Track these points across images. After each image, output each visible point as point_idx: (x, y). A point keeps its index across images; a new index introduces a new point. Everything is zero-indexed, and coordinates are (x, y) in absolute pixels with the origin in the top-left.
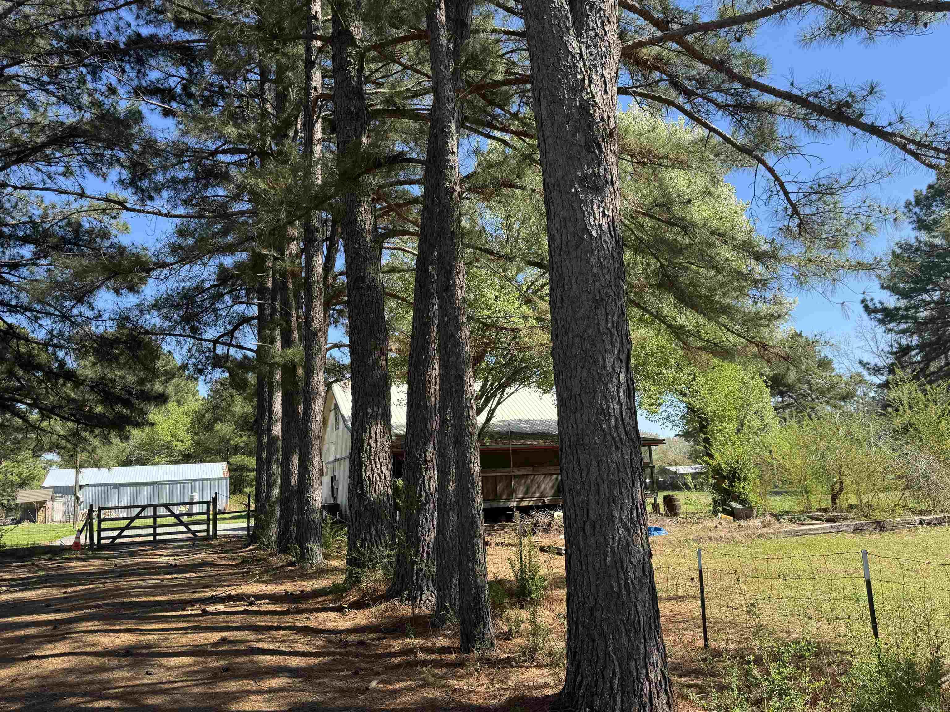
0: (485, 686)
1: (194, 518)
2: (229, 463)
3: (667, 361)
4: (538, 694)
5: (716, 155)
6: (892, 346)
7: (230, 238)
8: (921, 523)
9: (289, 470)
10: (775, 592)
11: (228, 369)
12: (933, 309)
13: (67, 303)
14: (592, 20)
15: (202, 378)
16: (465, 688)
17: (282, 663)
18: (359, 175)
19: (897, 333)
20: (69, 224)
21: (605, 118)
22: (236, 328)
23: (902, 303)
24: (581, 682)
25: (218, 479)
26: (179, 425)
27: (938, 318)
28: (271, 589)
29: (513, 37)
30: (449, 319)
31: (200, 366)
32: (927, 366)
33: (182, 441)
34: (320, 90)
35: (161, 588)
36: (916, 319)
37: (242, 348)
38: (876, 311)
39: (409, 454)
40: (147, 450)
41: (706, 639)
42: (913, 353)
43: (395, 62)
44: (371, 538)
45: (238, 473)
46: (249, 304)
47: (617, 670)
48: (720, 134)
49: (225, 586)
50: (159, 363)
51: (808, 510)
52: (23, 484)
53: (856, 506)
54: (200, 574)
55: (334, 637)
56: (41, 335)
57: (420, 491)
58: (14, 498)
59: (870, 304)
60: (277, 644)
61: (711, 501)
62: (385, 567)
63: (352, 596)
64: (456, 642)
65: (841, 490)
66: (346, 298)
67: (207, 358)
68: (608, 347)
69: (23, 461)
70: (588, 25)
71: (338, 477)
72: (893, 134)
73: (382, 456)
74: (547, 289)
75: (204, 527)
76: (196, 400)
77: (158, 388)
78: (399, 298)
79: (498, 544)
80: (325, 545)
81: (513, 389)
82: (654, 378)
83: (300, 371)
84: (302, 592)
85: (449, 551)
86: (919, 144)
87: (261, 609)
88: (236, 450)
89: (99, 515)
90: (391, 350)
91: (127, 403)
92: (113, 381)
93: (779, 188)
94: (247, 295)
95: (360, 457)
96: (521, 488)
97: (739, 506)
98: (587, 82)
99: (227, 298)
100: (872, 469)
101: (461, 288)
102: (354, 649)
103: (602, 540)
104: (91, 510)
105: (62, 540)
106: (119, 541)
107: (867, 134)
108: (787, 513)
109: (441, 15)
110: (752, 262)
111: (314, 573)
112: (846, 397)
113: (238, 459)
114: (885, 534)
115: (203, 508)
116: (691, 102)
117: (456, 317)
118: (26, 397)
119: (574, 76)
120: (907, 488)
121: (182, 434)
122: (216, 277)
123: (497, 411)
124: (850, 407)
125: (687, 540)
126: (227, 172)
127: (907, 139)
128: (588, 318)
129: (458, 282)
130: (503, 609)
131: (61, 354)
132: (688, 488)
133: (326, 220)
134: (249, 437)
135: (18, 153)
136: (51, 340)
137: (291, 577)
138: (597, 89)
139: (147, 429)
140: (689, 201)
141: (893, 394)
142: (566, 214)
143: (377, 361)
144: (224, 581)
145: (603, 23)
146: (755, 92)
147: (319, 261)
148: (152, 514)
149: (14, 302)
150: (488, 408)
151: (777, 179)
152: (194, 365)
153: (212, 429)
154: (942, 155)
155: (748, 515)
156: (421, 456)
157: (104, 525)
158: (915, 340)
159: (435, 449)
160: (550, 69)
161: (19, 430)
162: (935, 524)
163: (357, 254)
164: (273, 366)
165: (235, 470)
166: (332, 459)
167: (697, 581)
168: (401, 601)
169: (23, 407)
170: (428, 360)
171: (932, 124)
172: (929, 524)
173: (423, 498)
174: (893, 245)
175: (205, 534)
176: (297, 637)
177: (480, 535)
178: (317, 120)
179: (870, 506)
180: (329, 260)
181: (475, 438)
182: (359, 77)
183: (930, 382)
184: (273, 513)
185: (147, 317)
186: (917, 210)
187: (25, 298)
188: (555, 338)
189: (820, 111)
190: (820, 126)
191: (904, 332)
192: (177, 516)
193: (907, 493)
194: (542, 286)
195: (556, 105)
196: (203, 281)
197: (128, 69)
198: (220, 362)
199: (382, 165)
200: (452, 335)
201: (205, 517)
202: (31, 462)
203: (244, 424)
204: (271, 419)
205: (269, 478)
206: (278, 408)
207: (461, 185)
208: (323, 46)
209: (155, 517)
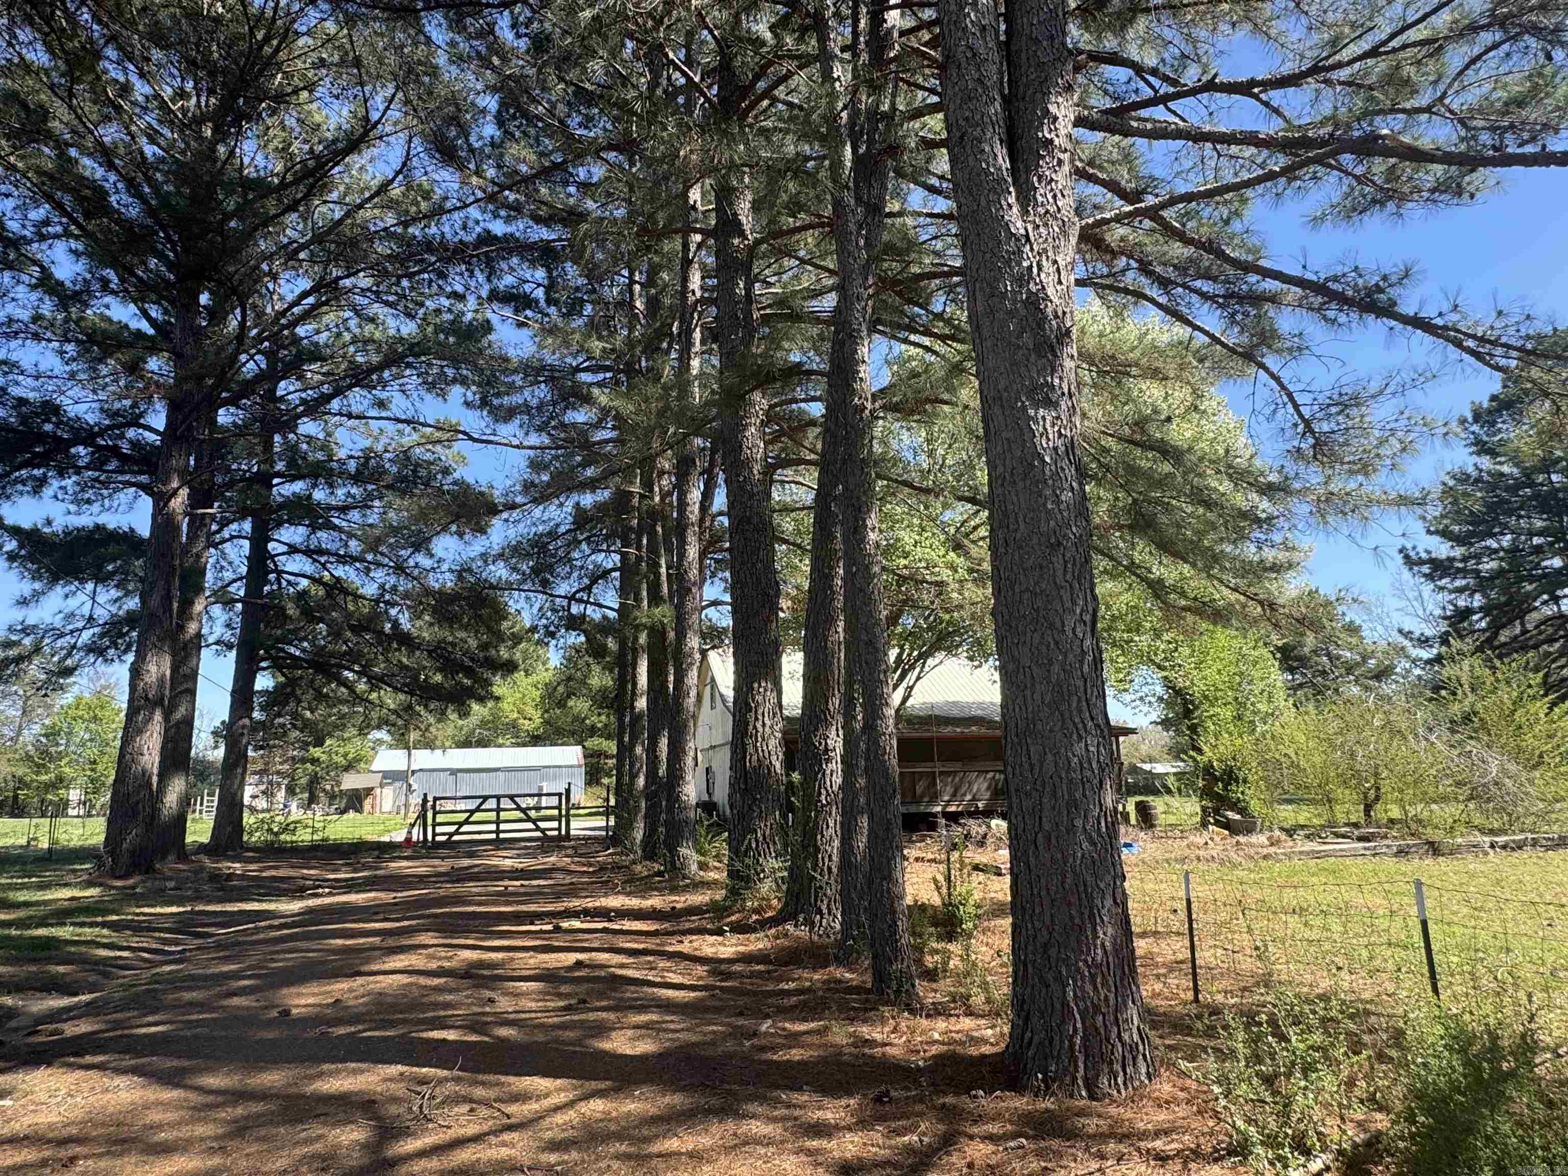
1: (544, 813)
2: (584, 747)
3: (1139, 625)
4: (973, 1051)
5: (1201, 361)
6: (1444, 608)
7: (590, 472)
8: (1492, 846)
9: (656, 757)
10: (1289, 932)
11: (585, 632)
12: (1502, 559)
13: (403, 552)
14: (1042, 193)
15: (554, 642)
16: (878, 1039)
18: (747, 392)
19: (1451, 592)
20: (407, 459)
21: (1060, 314)
22: (594, 582)
23: (1458, 552)
24: (1032, 1038)
25: (572, 767)
26: (527, 700)
27: (1509, 571)
28: (634, 903)
30: (858, 569)
31: (552, 629)
32: (1496, 635)
33: (530, 719)
34: (698, 294)
35: (506, 896)
36: (1478, 572)
37: (601, 606)
38: (1421, 562)
39: (806, 741)
40: (489, 729)
41: (1196, 991)
42: (1475, 617)
43: (791, 256)
44: (757, 845)
45: (595, 760)
46: (609, 552)
47: (1079, 1025)
48: (1206, 333)
49: (580, 897)
50: (505, 624)
51: (1332, 824)
52: (348, 768)
53: (1400, 821)
54: (550, 882)
55: (717, 967)
56: (370, 590)
57: (820, 788)
58: (339, 784)
59: (1412, 554)
60: (644, 972)
61: (1199, 810)
62: (776, 883)
63: (735, 917)
64: (868, 980)
65: (1377, 798)
66: (727, 545)
67: (560, 618)
68: (1068, 604)
69: (349, 739)
70: (1035, 199)
71: (715, 768)
72: (1445, 328)
73: (771, 743)
74: (983, 532)
75: (555, 824)
76: (547, 670)
77: (504, 654)
79: (917, 859)
80: (700, 851)
81: (937, 661)
82: (1123, 646)
83: (672, 635)
84: (673, 908)
86: (1482, 340)
87: (624, 928)
88: (593, 731)
89: (434, 807)
90: (782, 610)
91: (469, 672)
92: (453, 645)
93: (1285, 399)
94: (608, 541)
95: (744, 746)
96: (948, 788)
97: (1238, 817)
98: (1035, 270)
99: (584, 546)
100: (1421, 771)
101: (873, 529)
102: (738, 983)
103: (1059, 856)
104: (425, 801)
105: (392, 835)
106: (456, 838)
107: (1409, 328)
108: (1303, 827)
110: (1254, 496)
111: (688, 886)
112: (1381, 674)
113: (594, 743)
114: (1441, 859)
115: (554, 801)
116: (1167, 293)
117: (867, 567)
118: (353, 663)
119: (1019, 264)
120: (1471, 798)
121: (530, 710)
122: (572, 520)
123: (916, 688)
124: (1387, 688)
125: (1167, 861)
126: (589, 393)
127: (1465, 334)
128: (1041, 567)
129: (869, 523)
131: (393, 612)
132: (1169, 792)
133: (704, 449)
134: (608, 716)
135: (353, 376)
136: (382, 595)
137: (658, 890)
138: (1048, 278)
139: (490, 704)
140: (1169, 419)
141: (1448, 671)
142: (1010, 435)
143: (765, 623)
144: (579, 891)
145: (1055, 197)
146: (1253, 278)
147: (695, 495)
148: (494, 806)
149: (342, 552)
150: (904, 684)
151: (1283, 387)
152: (545, 627)
153: (565, 706)
154: (1515, 354)
155: (1249, 829)
156: (820, 743)
157: (440, 818)
158: (1478, 600)
159: (838, 735)
160: (988, 256)
161: (345, 702)
162: (1513, 849)
163: (741, 489)
164: (638, 628)
165: (592, 756)
166: (708, 745)
167: (1183, 915)
168: (796, 926)
169: (350, 675)
170: (831, 621)
171: (1500, 313)
172: (1504, 847)
173: (823, 797)
174: (1442, 474)
175: (556, 833)
176: (668, 965)
177: (897, 848)
178: (695, 329)
179: (1420, 821)
180: (707, 496)
181: (891, 722)
183: (1500, 657)
184: (637, 808)
185: (492, 567)
186: (1475, 428)
187: (354, 546)
188: (997, 593)
189: (1343, 300)
190: (1342, 318)
191: (1460, 590)
192: (524, 811)
193: (1471, 806)
194: (975, 528)
195: (996, 300)
196: (558, 525)
197: (477, 272)
198: (574, 623)
199: (775, 379)
200: (861, 590)
201: (556, 812)
202: (358, 741)
203: (602, 700)
204: (634, 693)
205: (632, 765)
206: (643, 679)
207: (874, 402)
208: (703, 241)
209: (498, 810)
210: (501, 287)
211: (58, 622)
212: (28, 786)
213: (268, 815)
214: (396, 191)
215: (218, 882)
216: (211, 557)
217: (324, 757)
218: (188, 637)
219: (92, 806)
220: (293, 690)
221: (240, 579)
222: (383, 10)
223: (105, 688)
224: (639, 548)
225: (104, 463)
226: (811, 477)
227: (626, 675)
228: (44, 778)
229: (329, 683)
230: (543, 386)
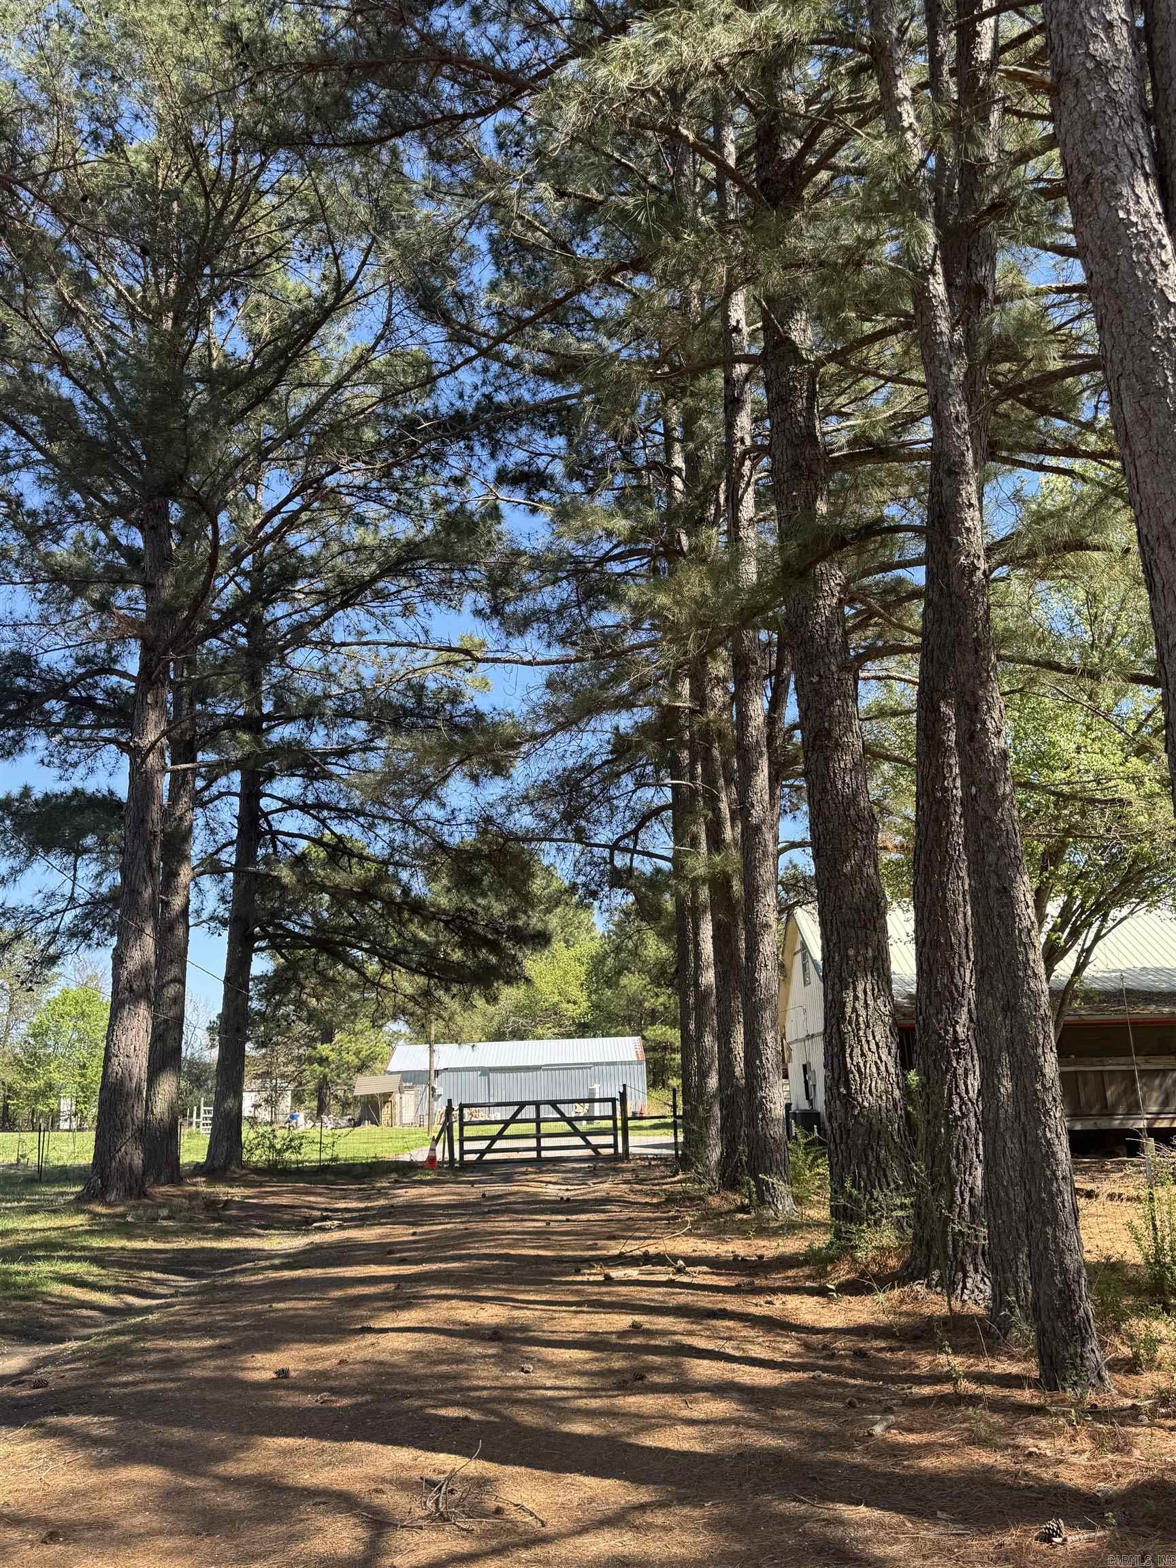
0: (1087, 1455)
1: (598, 1124)
2: (644, 1038)
9: (731, 1050)
11: (633, 889)
13: (408, 802)
15: (596, 904)
16: (1049, 1453)
17: (729, 1376)
18: (816, 564)
20: (410, 686)
22: (641, 826)
25: (630, 1063)
26: (570, 978)
28: (710, 1248)
29: (1075, 295)
30: (979, 790)
31: (593, 887)
33: (575, 1003)
34: (748, 442)
35: (546, 1236)
37: (651, 855)
39: (926, 1027)
40: (525, 1016)
43: (870, 374)
44: (869, 1172)
45: (658, 1055)
46: (659, 785)
49: (640, 1238)
50: (536, 884)
52: (362, 1068)
54: (603, 1216)
55: (814, 1339)
56: (378, 849)
57: (950, 1094)
58: (351, 1088)
60: (721, 1342)
62: (899, 1225)
63: (843, 1273)
64: (1031, 1368)
66: (802, 767)
67: (602, 873)
69: (362, 1032)
71: (813, 1067)
73: (880, 1031)
75: (609, 1140)
76: (592, 939)
77: (537, 921)
78: (897, 759)
79: (1111, 1197)
80: (794, 1179)
81: (1125, 911)
83: (739, 888)
84: (761, 1257)
85: (1008, 1204)
87: (695, 1281)
88: (653, 1016)
89: (461, 1116)
90: (885, 848)
91: (494, 947)
92: (473, 913)
94: (657, 771)
95: (841, 1035)
96: (1155, 1095)
99: (627, 779)
101: (999, 733)
102: (847, 1363)
104: (449, 1109)
105: (414, 1152)
106: (488, 1157)
109: (938, 287)
111: (781, 1227)
113: (658, 1032)
115: (607, 1109)
117: (992, 787)
118: (361, 939)
121: (574, 991)
122: (610, 748)
123: (1096, 950)
126: (619, 587)
129: (990, 725)
130: (1122, 1317)
131: (404, 875)
133: (769, 644)
134: (669, 996)
135: (344, 593)
136: (391, 855)
137: (741, 1231)
139: (523, 986)
143: (859, 867)
144: (638, 1230)
147: (759, 707)
148: (533, 1116)
149: (343, 805)
152: (585, 885)
153: (617, 984)
156: (947, 1032)
157: (469, 1131)
159: (971, 1020)
160: (1136, 339)
161: (354, 987)
163: (817, 692)
164: (696, 882)
165: (654, 1049)
166: (802, 1035)
168: (929, 1286)
169: (358, 954)
170: (949, 864)
173: (956, 1107)
175: (611, 1151)
176: (752, 1333)
177: (1064, 1178)
178: (746, 490)
180: (776, 704)
182: (810, 409)
185: (516, 815)
187: (357, 798)
192: (570, 1121)
195: (1152, 399)
196: (592, 756)
197: (477, 448)
198: (620, 878)
199: (844, 543)
200: (987, 818)
201: (609, 1123)
202: (370, 1034)
203: (660, 976)
204: (698, 967)
205: (701, 1060)
206: (708, 948)
207: (988, 557)
208: (751, 371)
209: (538, 1121)
210: (511, 466)
211: (37, 903)
212: (17, 1094)
213: (269, 1129)
214: (379, 361)
215: (216, 1210)
216: (199, 818)
217: (333, 1056)
218: (173, 913)
219: (84, 1119)
220: (295, 975)
221: (231, 843)
222: (344, 146)
223: (90, 978)
224: (693, 778)
225: (79, 718)
226: (911, 668)
227: (685, 945)
228: (33, 1085)
229: (335, 964)
230: (564, 583)
